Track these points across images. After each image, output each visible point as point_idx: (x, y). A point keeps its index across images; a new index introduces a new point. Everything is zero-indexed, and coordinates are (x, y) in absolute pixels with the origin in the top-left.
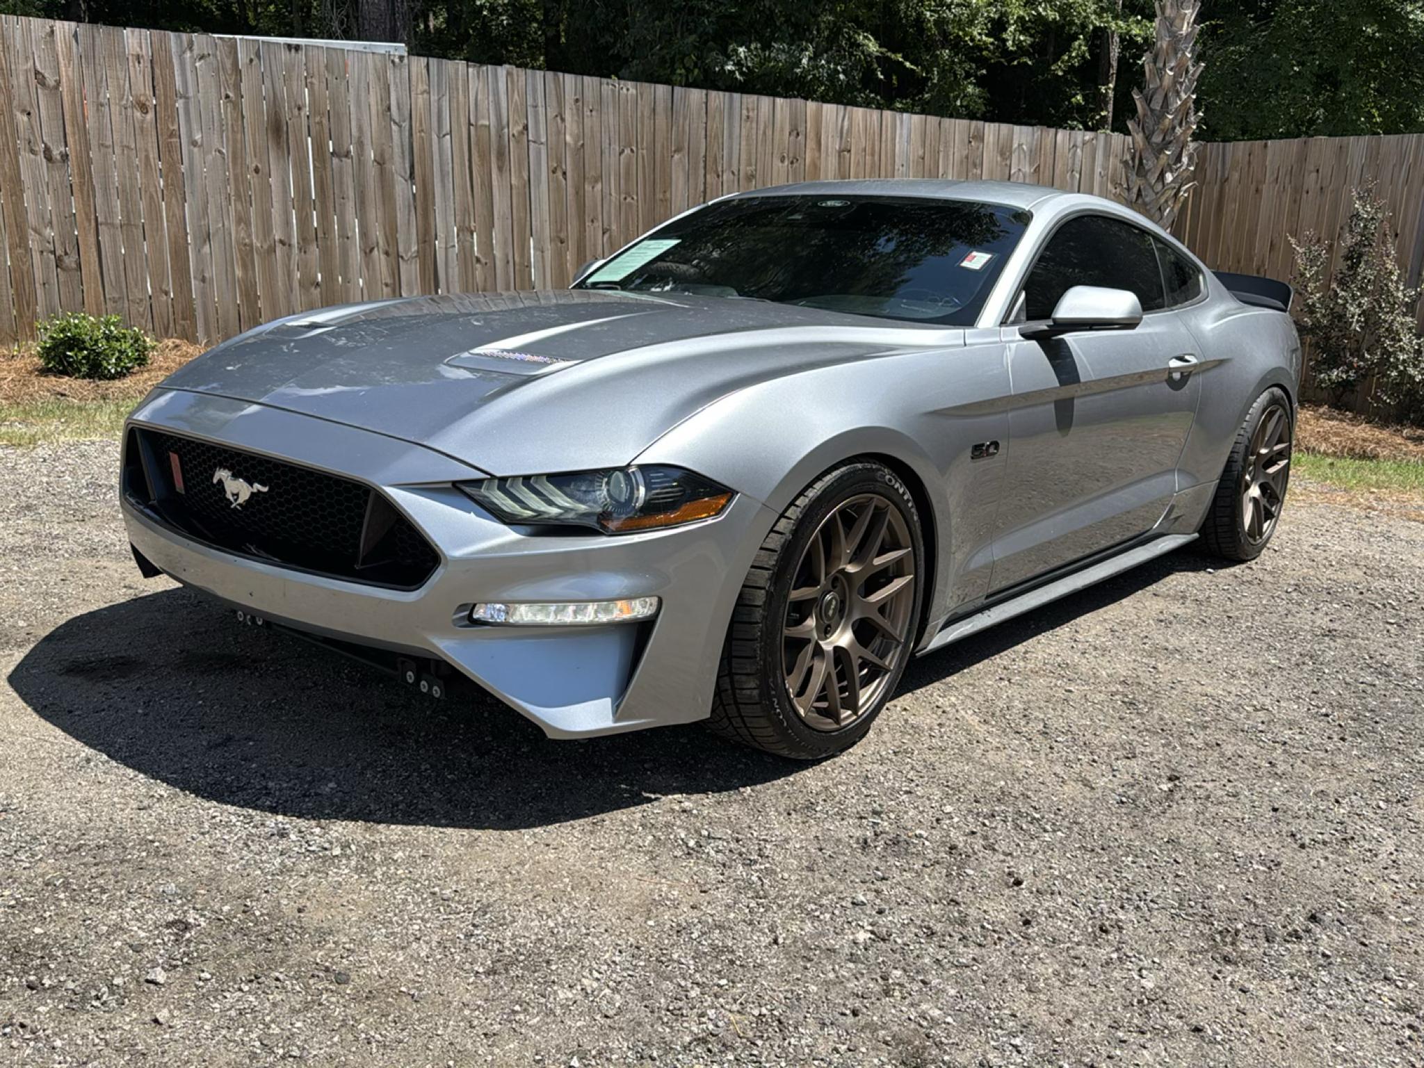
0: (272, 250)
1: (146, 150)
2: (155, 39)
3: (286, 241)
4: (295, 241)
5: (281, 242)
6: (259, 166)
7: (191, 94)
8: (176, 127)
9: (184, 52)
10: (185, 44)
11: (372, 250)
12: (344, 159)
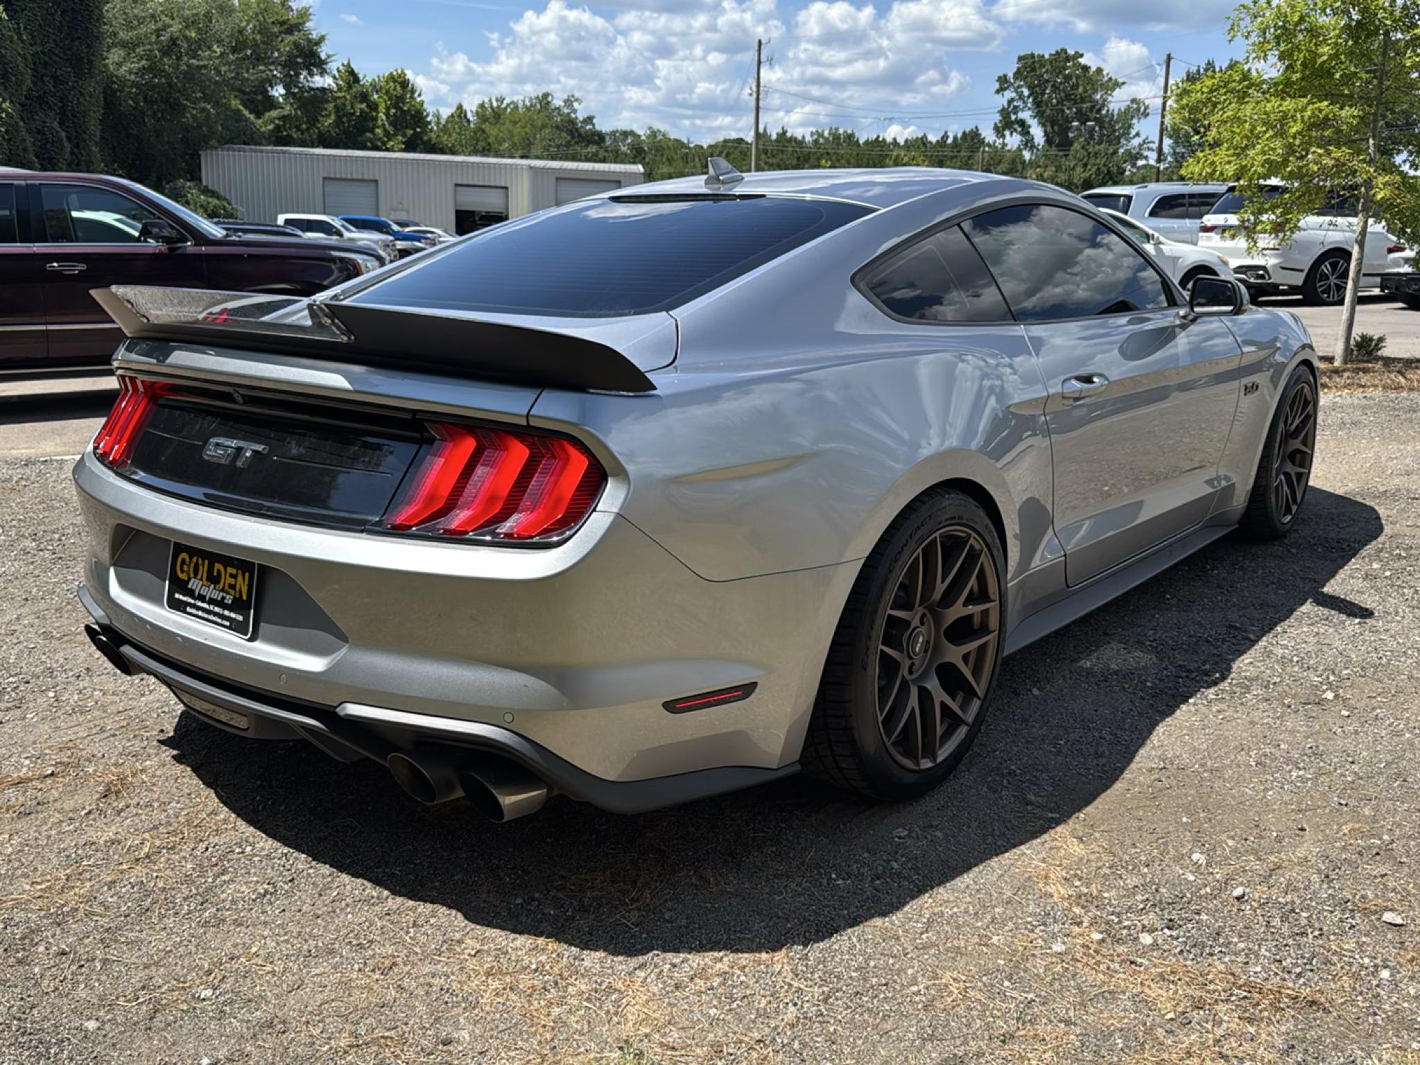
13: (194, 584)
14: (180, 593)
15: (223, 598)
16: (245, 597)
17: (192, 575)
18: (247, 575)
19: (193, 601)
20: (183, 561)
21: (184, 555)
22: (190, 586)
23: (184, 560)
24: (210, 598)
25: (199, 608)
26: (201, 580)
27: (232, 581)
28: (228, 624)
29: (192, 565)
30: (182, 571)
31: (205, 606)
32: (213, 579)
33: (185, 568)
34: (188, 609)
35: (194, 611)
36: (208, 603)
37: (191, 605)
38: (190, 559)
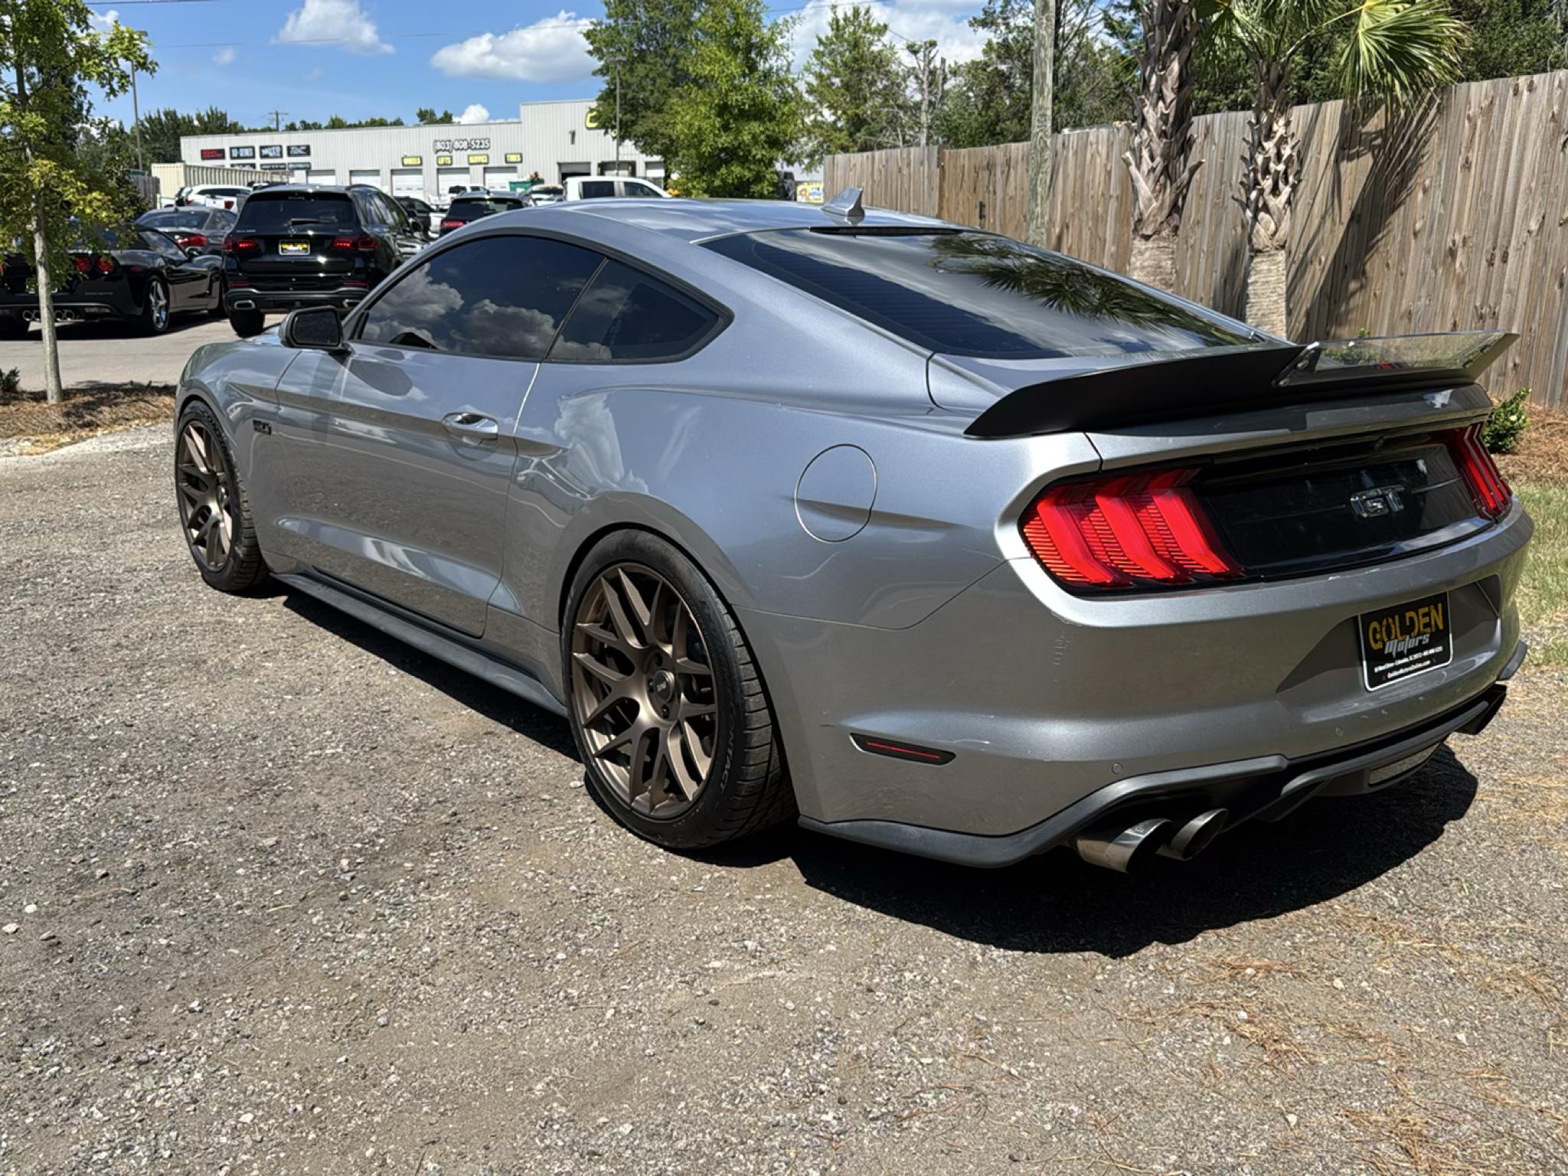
13: (1391, 648)
14: (1377, 665)
15: (1421, 641)
16: (1441, 627)
17: (1386, 639)
18: (1440, 605)
19: (1392, 665)
20: (1375, 631)
21: (1375, 624)
22: (1386, 652)
23: (1375, 629)
24: (1397, 653)
25: (1397, 668)
26: (1396, 638)
27: (1427, 620)
28: (1428, 662)
29: (1384, 629)
30: (1376, 641)
31: (1405, 660)
32: (1407, 630)
33: (1378, 636)
34: (1390, 675)
35: (1395, 673)
36: (1407, 656)
37: (1391, 670)
38: (1381, 624)
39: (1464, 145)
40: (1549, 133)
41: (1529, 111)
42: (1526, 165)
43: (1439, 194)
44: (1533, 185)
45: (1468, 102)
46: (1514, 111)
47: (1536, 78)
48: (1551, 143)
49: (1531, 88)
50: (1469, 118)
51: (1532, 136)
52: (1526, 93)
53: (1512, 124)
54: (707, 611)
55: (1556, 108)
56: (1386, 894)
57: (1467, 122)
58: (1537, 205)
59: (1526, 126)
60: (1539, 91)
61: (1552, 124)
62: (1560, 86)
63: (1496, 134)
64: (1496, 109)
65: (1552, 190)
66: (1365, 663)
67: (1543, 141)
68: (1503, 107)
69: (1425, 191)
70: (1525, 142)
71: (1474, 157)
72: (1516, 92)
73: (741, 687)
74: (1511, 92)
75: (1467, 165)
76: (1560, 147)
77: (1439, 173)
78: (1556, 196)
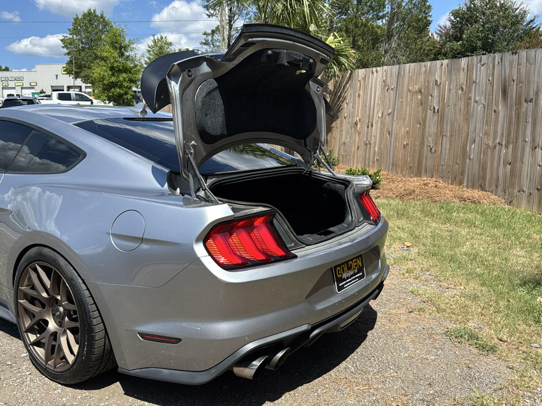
0: (495, 147)
1: (461, 106)
2: (470, 60)
3: (501, 143)
4: (504, 143)
5: (499, 143)
6: (496, 109)
7: (477, 81)
8: (471, 96)
9: (478, 64)
10: (479, 61)
11: (536, 148)
12: (529, 103)
13: (345, 276)
14: (340, 283)
15: (354, 272)
16: (361, 266)
17: (342, 273)
18: (360, 258)
19: (345, 282)
20: (339, 270)
21: (338, 268)
22: (343, 278)
23: (338, 270)
24: (347, 277)
25: (347, 283)
26: (346, 272)
27: (356, 264)
28: (357, 279)
29: (341, 269)
30: (339, 274)
31: (350, 280)
32: (349, 268)
33: (340, 272)
34: (345, 286)
35: (347, 285)
36: (350, 278)
37: (345, 284)
38: (340, 268)
39: (358, 89)
40: (383, 86)
41: (376, 79)
42: (377, 95)
43: (351, 105)
44: (379, 102)
45: (358, 76)
46: (372, 79)
47: (378, 68)
48: (383, 89)
49: (377, 71)
50: (359, 81)
51: (378, 86)
52: (375, 73)
53: (372, 83)
54: (73, 282)
55: (384, 78)
56: (349, 366)
57: (358, 82)
58: (380, 109)
59: (376, 83)
60: (379, 73)
61: (384, 83)
62: (385, 71)
63: (367, 86)
64: (367, 78)
65: (385, 104)
66: (336, 283)
67: (381, 89)
68: (369, 77)
69: (347, 104)
70: (376, 88)
71: (361, 93)
72: (372, 73)
73: (90, 315)
74: (371, 73)
75: (359, 96)
76: (386, 90)
77: (351, 98)
78: (386, 106)
